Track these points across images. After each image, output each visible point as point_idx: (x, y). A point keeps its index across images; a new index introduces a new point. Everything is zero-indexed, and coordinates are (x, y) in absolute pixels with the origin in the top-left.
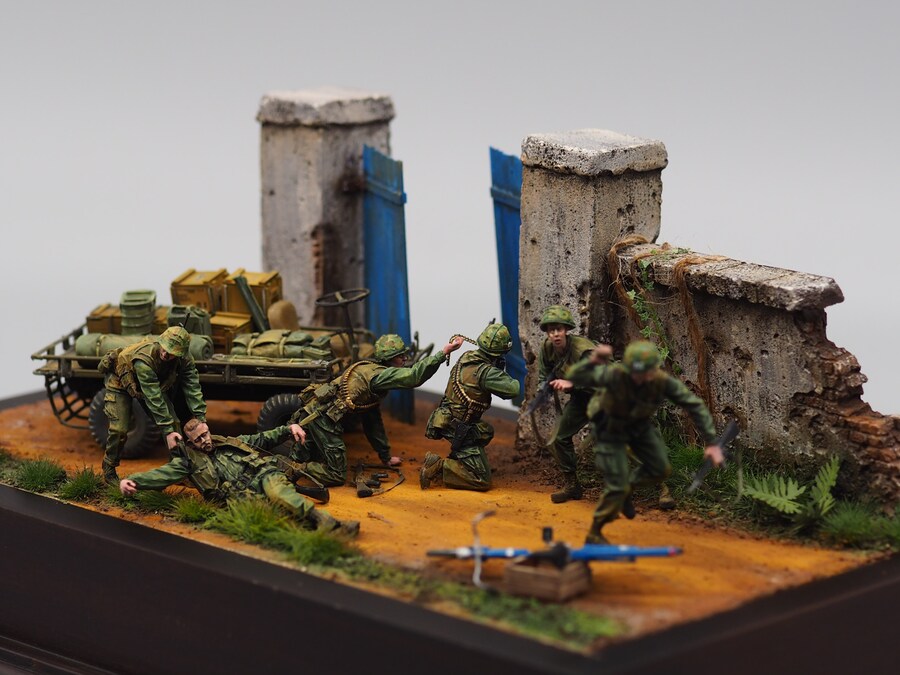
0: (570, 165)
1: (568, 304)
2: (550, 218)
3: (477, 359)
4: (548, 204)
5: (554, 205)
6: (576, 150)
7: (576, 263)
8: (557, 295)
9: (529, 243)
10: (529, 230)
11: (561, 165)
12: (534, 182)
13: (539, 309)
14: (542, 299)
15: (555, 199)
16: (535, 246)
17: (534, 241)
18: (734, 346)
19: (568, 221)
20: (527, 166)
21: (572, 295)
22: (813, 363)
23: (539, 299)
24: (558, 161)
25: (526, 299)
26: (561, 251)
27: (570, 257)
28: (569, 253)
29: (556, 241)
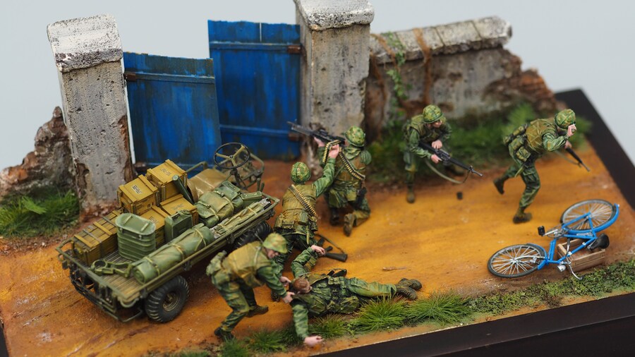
0: (357, 21)
1: (351, 94)
2: (336, 54)
3: (358, 152)
4: (334, 46)
5: (340, 46)
6: (360, 11)
7: (357, 70)
8: (344, 92)
9: (320, 72)
10: (320, 65)
11: (348, 23)
12: (323, 38)
13: (329, 103)
14: (331, 98)
15: (340, 42)
16: (325, 72)
17: (324, 69)
18: (448, 73)
19: (350, 50)
20: (319, 31)
21: (354, 88)
22: (507, 64)
23: (329, 98)
24: (346, 22)
25: (318, 101)
26: (346, 68)
27: (353, 69)
28: (352, 67)
29: (342, 63)
